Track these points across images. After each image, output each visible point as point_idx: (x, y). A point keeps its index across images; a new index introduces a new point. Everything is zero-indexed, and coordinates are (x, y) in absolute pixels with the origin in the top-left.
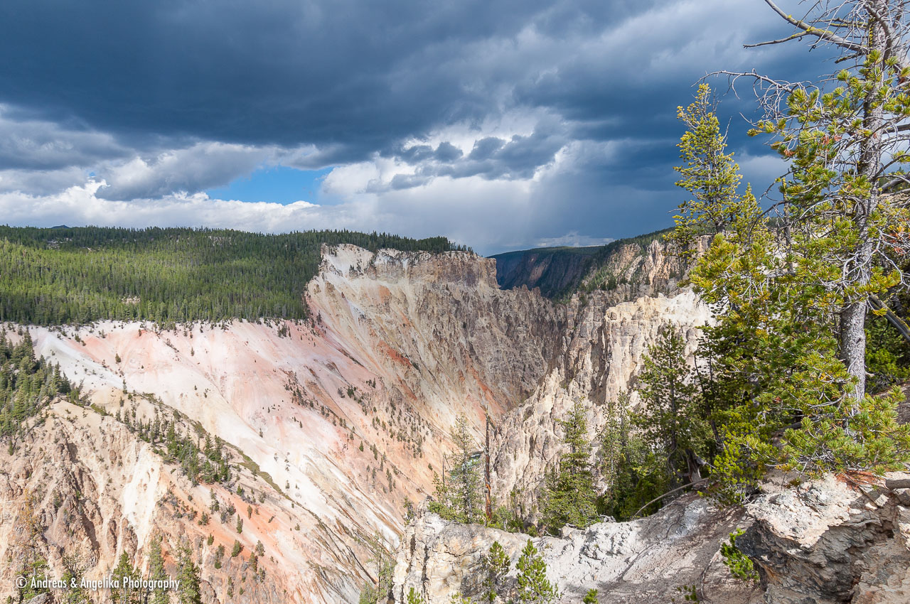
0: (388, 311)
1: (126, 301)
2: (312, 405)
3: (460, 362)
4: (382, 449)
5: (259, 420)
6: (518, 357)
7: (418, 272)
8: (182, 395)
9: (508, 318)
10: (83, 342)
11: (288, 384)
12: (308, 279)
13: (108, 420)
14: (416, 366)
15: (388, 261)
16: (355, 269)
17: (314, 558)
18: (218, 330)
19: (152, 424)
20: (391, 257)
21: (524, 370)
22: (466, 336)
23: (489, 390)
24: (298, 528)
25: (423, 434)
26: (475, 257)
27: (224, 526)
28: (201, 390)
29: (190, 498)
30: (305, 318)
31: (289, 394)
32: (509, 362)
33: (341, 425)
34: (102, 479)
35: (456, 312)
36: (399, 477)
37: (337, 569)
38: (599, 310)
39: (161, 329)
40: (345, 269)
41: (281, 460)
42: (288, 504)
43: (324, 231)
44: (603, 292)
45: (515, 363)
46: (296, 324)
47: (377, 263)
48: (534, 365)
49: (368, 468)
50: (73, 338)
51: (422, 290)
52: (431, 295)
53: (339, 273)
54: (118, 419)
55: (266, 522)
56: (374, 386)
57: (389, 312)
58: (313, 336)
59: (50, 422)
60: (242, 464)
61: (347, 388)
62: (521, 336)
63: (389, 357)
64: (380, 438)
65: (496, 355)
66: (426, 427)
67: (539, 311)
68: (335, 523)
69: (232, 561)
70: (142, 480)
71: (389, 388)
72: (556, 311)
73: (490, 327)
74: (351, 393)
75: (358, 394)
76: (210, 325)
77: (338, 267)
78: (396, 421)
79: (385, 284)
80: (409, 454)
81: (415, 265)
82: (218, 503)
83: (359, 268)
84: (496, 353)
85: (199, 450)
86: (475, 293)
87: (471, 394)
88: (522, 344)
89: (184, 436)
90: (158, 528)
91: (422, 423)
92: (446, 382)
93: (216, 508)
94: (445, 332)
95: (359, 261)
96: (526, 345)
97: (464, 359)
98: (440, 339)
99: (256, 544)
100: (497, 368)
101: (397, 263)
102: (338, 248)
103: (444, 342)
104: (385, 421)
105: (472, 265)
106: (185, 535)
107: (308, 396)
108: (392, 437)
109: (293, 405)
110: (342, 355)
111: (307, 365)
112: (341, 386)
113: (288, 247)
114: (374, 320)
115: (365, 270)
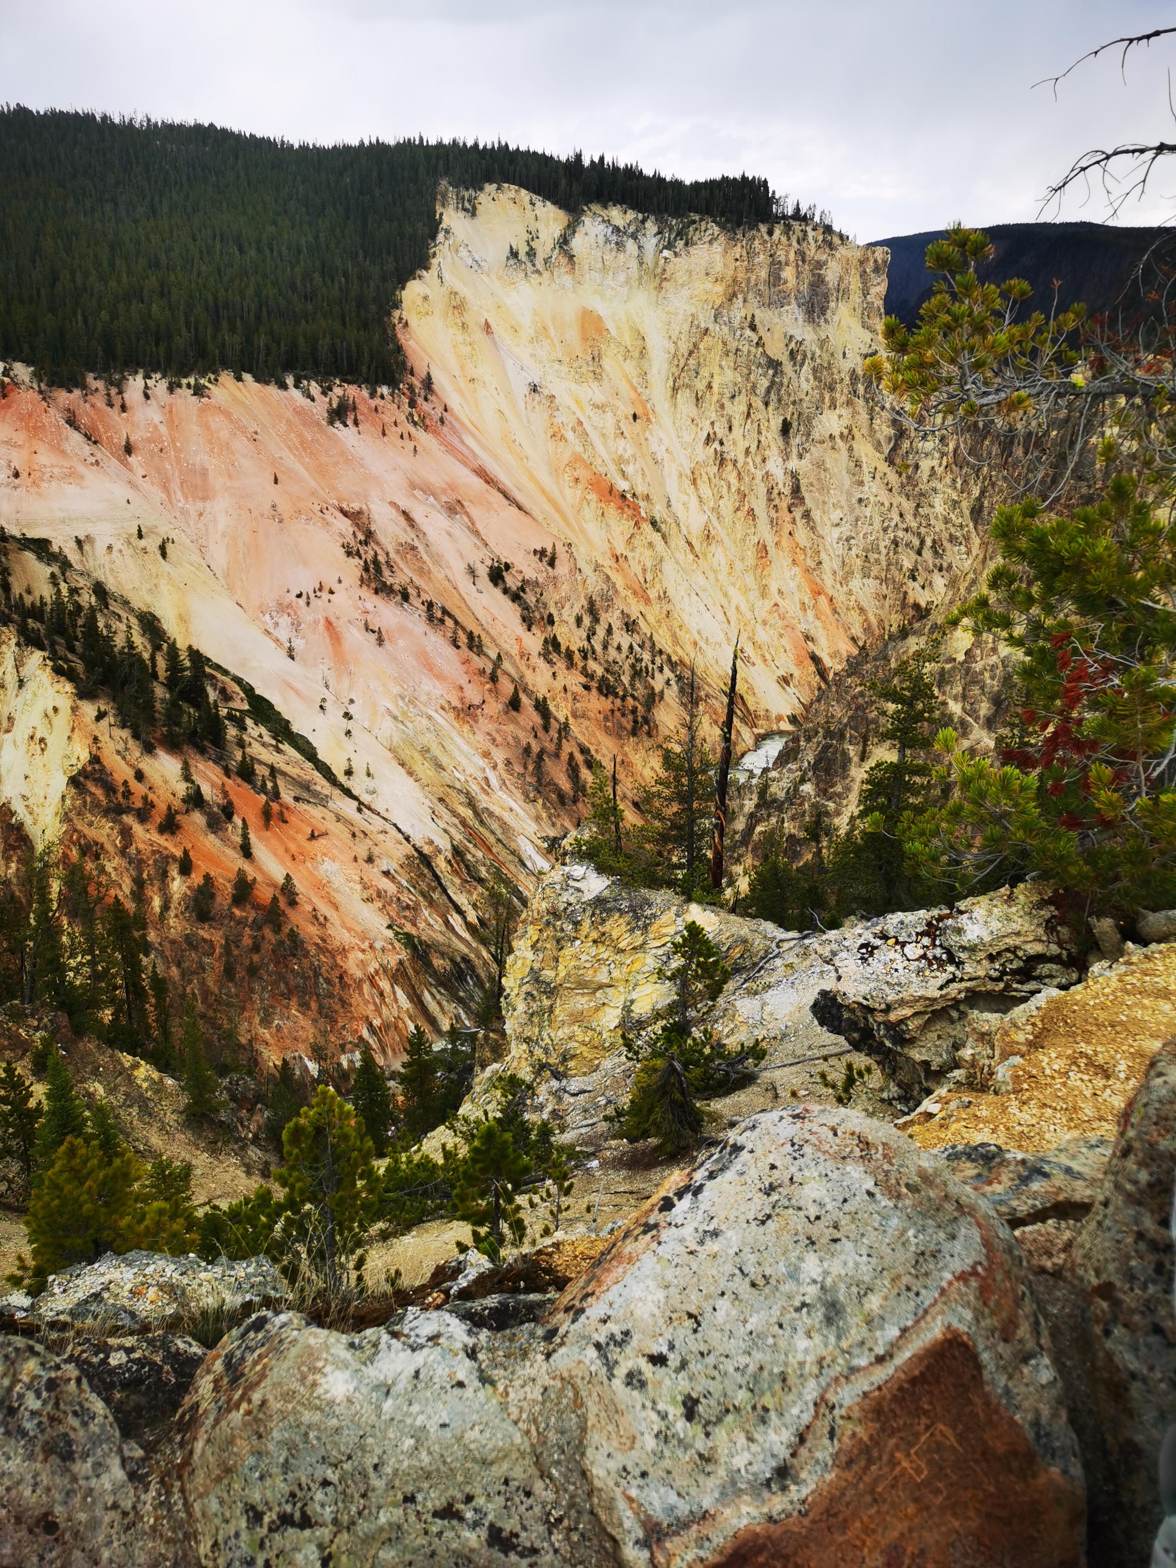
0: (597, 376)
2: (406, 597)
3: (764, 521)
4: (561, 711)
5: (284, 620)
6: (909, 517)
7: (681, 277)
11: (353, 544)
12: (404, 276)
14: (655, 523)
15: (608, 240)
16: (522, 256)
17: (404, 921)
18: (185, 396)
19: (48, 608)
20: (616, 229)
21: (919, 553)
22: (786, 457)
23: (826, 595)
24: (370, 860)
25: (658, 684)
26: (836, 241)
27: (214, 838)
28: (153, 541)
29: (140, 776)
30: (393, 383)
31: (353, 568)
32: (885, 530)
33: (470, 648)
35: (768, 391)
36: (596, 775)
37: (450, 947)
39: (51, 384)
40: (496, 255)
41: (335, 713)
42: (349, 808)
43: (446, 143)
45: (900, 534)
46: (373, 395)
47: (576, 244)
48: (945, 541)
49: (527, 750)
51: (686, 327)
52: (708, 340)
53: (481, 265)
55: (302, 838)
56: (552, 563)
57: (600, 380)
58: (411, 429)
60: (247, 712)
61: (489, 563)
62: (926, 465)
63: (593, 497)
64: (558, 685)
66: (667, 672)
68: (450, 854)
69: (233, 909)
70: (34, 730)
71: (588, 570)
73: (848, 436)
74: (497, 575)
75: (512, 581)
76: (166, 383)
77: (477, 248)
78: (598, 648)
80: (622, 727)
82: (198, 791)
83: (531, 253)
85: (155, 676)
86: (823, 343)
87: (780, 602)
88: (923, 487)
89: (119, 641)
90: (75, 830)
91: (658, 660)
92: (725, 568)
93: (195, 800)
94: (734, 443)
95: (533, 236)
96: (935, 490)
97: (773, 513)
98: (721, 460)
99: (281, 880)
100: (852, 542)
101: (630, 245)
102: (483, 198)
103: (730, 467)
104: (573, 648)
105: (825, 263)
106: (132, 850)
107: (398, 573)
108: (587, 688)
109: (362, 593)
110: (481, 483)
111: (397, 502)
112: (473, 557)
113: (352, 183)
114: (562, 398)
115: (546, 260)
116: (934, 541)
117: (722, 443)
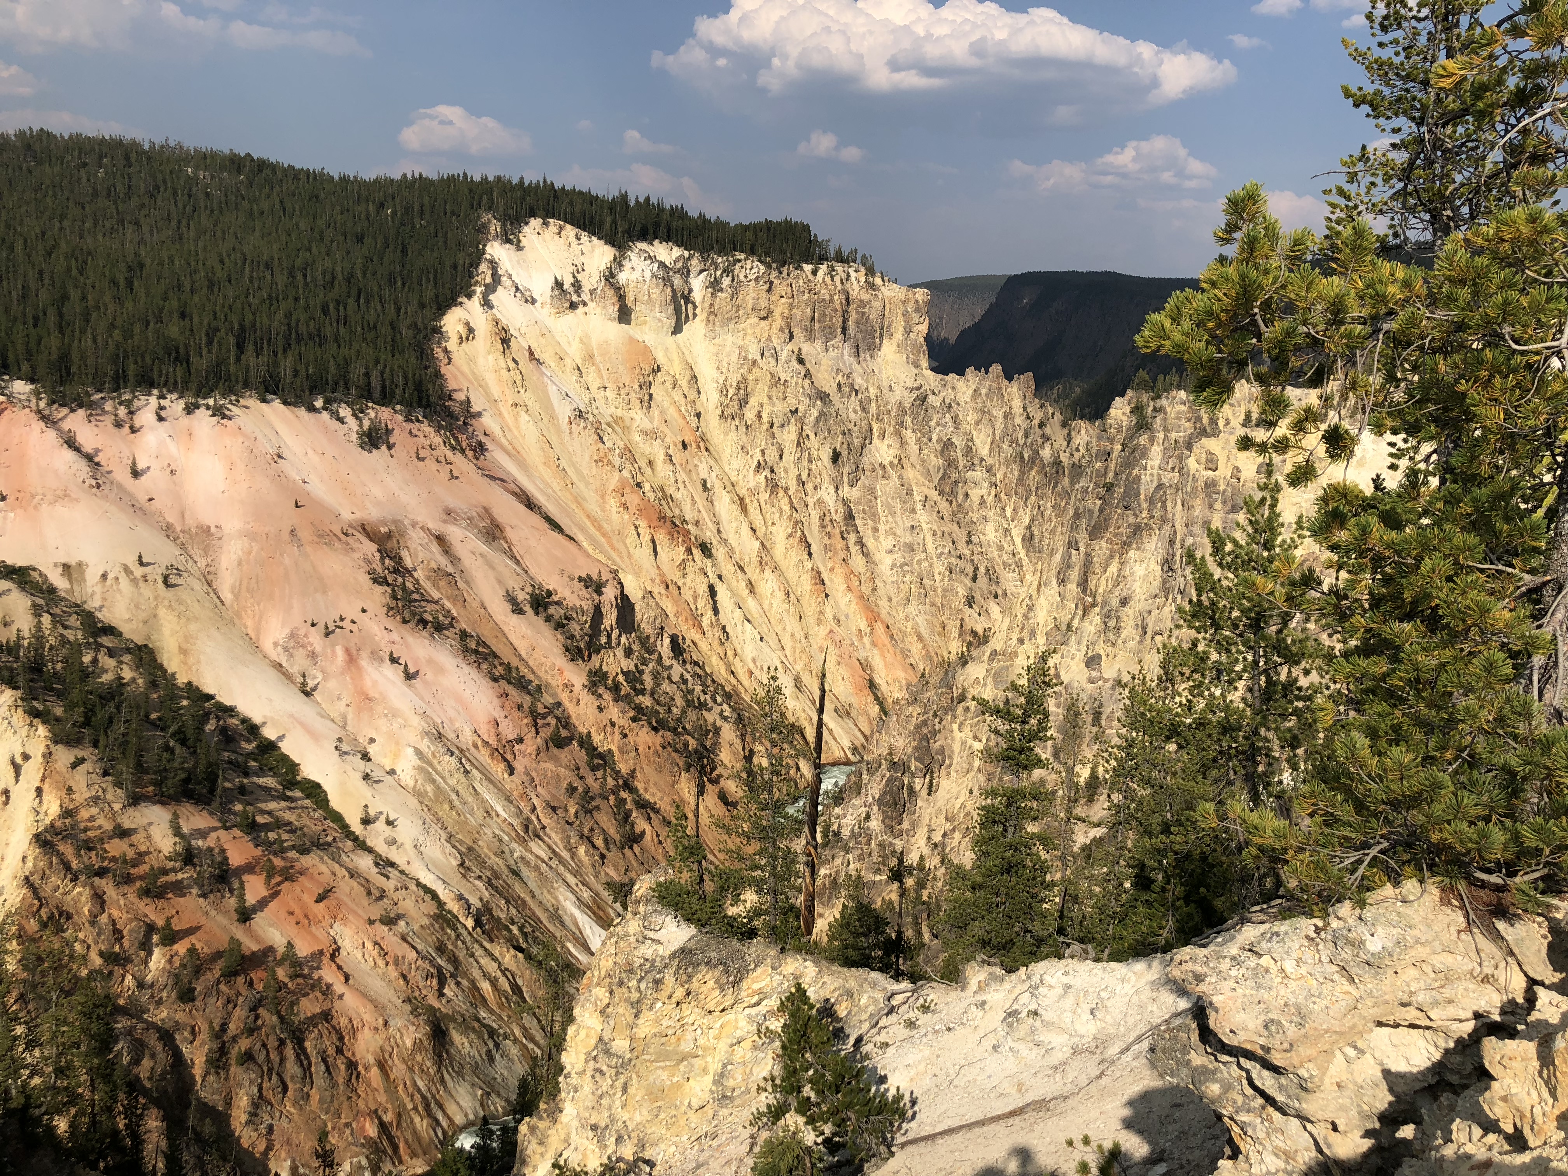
2: (438, 626)
3: (817, 547)
4: (606, 745)
5: (300, 654)
6: (961, 545)
7: (728, 310)
8: (104, 576)
9: (946, 446)
11: (379, 569)
12: (445, 304)
14: (706, 549)
15: (654, 275)
16: (567, 286)
17: (424, 993)
18: (203, 418)
19: (26, 643)
20: (662, 265)
21: (974, 579)
22: (837, 483)
23: (882, 622)
24: (387, 921)
25: (712, 716)
26: (878, 281)
27: (206, 902)
28: (155, 567)
29: (119, 832)
30: (430, 406)
31: (378, 596)
32: (939, 557)
33: (508, 681)
35: (818, 420)
36: (647, 818)
37: (476, 1019)
38: (1176, 442)
39: (53, 402)
40: (542, 288)
41: (352, 756)
42: (365, 862)
43: (490, 179)
46: (407, 420)
47: (623, 277)
48: (999, 569)
49: (570, 791)
51: (734, 358)
52: (756, 373)
53: (526, 295)
55: (311, 899)
56: (597, 590)
57: (647, 407)
58: (449, 454)
61: (529, 589)
62: (975, 494)
63: (643, 523)
64: (605, 717)
65: (908, 538)
67: (1026, 435)
71: (635, 597)
72: (1069, 439)
73: (899, 464)
74: (538, 603)
75: (555, 609)
76: (181, 404)
77: (522, 280)
79: (642, 334)
80: (674, 764)
81: (721, 290)
82: (189, 847)
83: (577, 286)
84: (908, 533)
87: (836, 629)
88: (974, 516)
89: (107, 678)
90: (37, 897)
91: (710, 691)
92: (778, 595)
93: (185, 856)
94: (785, 471)
95: (579, 269)
96: (985, 518)
97: (826, 541)
98: (773, 487)
99: (282, 949)
100: (907, 568)
101: (677, 280)
102: (526, 229)
103: (781, 494)
104: (620, 679)
105: (869, 302)
106: (104, 918)
107: (430, 602)
108: (635, 719)
109: (390, 623)
110: (522, 508)
111: (430, 526)
112: (514, 583)
113: (394, 213)
114: (608, 424)
115: (592, 292)
116: (988, 568)
117: (772, 471)
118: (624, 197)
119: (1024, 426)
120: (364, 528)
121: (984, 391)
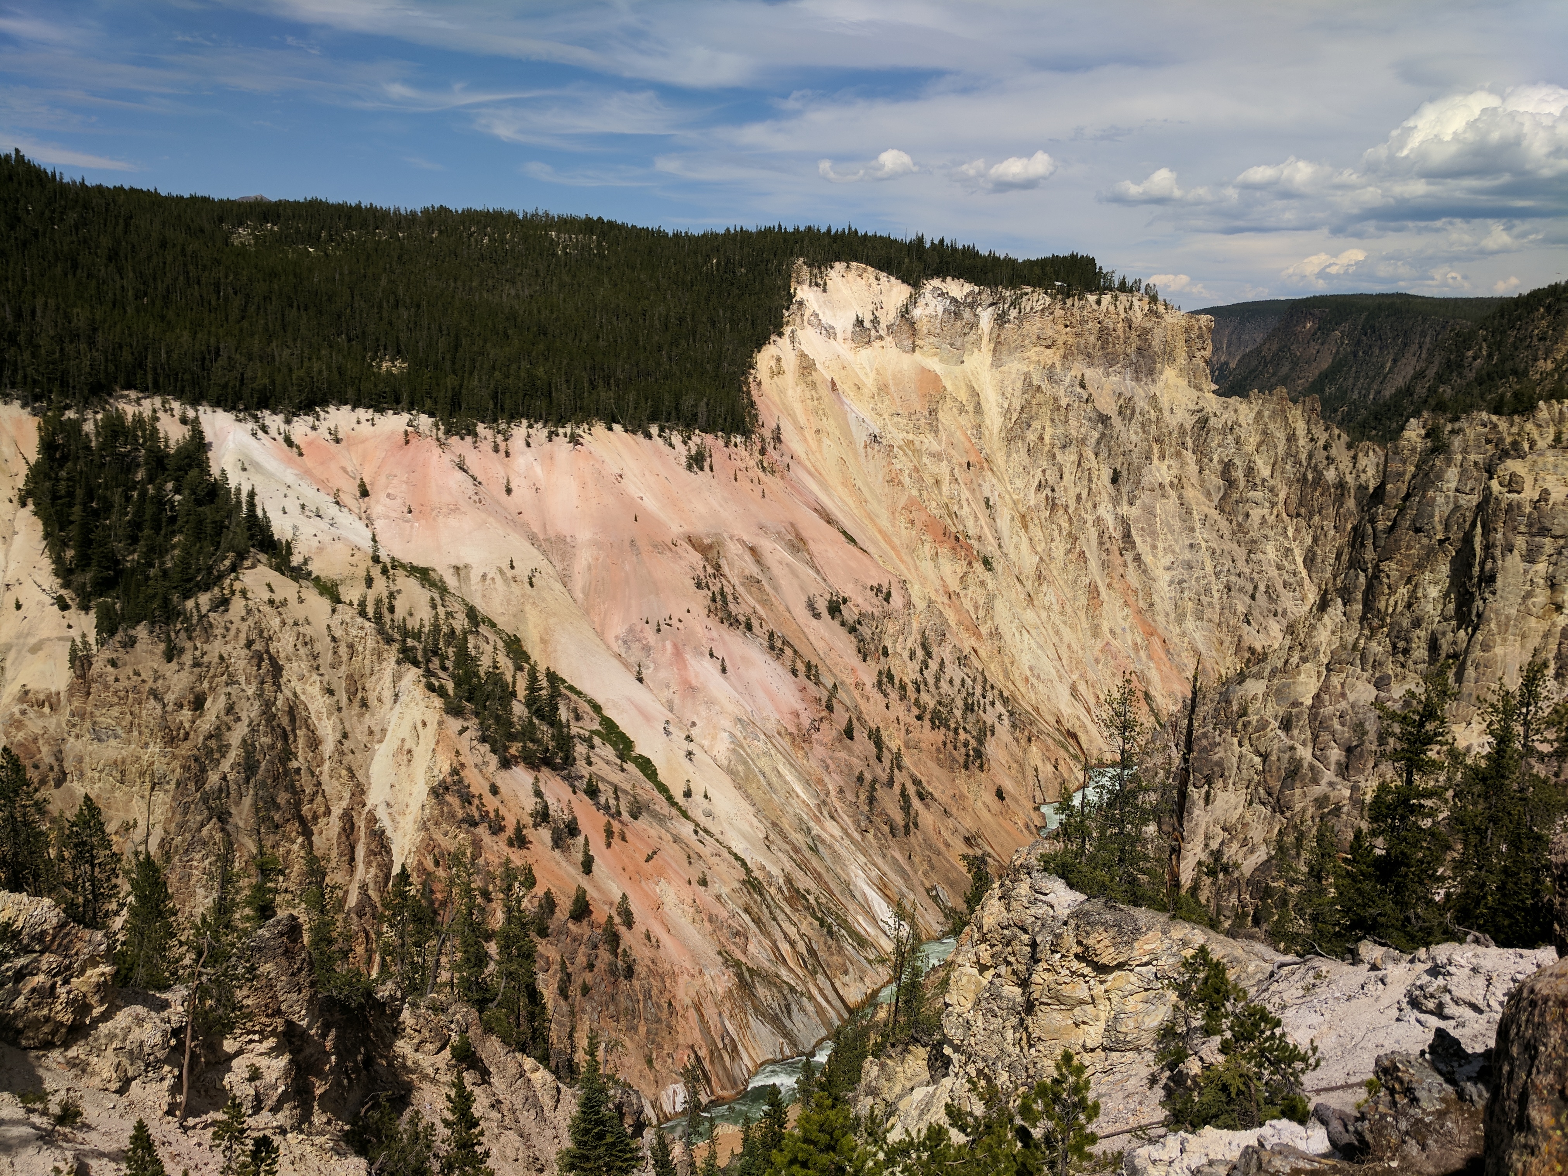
0: (935, 428)
1: (380, 367)
2: (749, 627)
3: (1094, 564)
4: (894, 741)
5: (636, 646)
7: (1014, 340)
8: (484, 577)
9: (1227, 467)
10: (298, 447)
11: (702, 576)
12: (760, 342)
13: (346, 613)
14: (987, 563)
15: (945, 310)
16: (867, 324)
17: (733, 947)
18: (561, 444)
19: (426, 630)
20: (954, 300)
21: (1253, 597)
22: (1116, 501)
23: (1159, 636)
24: (703, 882)
25: (990, 717)
26: (1161, 309)
27: (557, 853)
28: (523, 570)
29: (495, 790)
30: (746, 433)
31: (701, 599)
32: (1217, 575)
33: (808, 677)
34: (330, 730)
35: (1098, 443)
36: (927, 806)
37: (778, 976)
38: (1476, 463)
39: (448, 432)
40: (844, 323)
41: (678, 735)
42: (686, 829)
43: (802, 229)
44: (1494, 418)
45: (1233, 578)
46: (727, 445)
47: (917, 313)
48: (1279, 587)
49: (860, 779)
50: (280, 439)
51: (1019, 384)
52: (1040, 398)
53: (829, 332)
54: (363, 613)
55: (641, 859)
56: (887, 598)
57: (936, 432)
58: (761, 474)
59: (237, 606)
60: (597, 733)
61: (828, 597)
62: (1256, 514)
63: (928, 537)
64: (891, 715)
65: (1187, 555)
66: (999, 707)
67: (1310, 456)
68: (781, 881)
69: (570, 925)
70: (403, 740)
71: (921, 605)
72: (1355, 460)
73: (1179, 484)
74: (834, 609)
75: (849, 613)
76: (545, 432)
77: (826, 318)
78: (931, 681)
79: (935, 364)
80: (954, 760)
81: (1009, 321)
82: (546, 807)
83: (875, 321)
84: (1187, 551)
85: (514, 694)
86: (1154, 400)
87: (1113, 642)
88: (1254, 534)
89: (485, 663)
90: (431, 839)
91: (989, 695)
92: (1056, 607)
93: (543, 816)
94: (1066, 490)
95: (878, 307)
96: (1266, 537)
97: (1104, 556)
98: (1052, 505)
99: (617, 899)
100: (1185, 585)
101: (967, 314)
102: (832, 273)
103: (1061, 512)
104: (906, 680)
105: (1152, 329)
106: (481, 861)
107: (743, 605)
108: (919, 718)
109: (709, 622)
110: (823, 523)
111: (745, 538)
112: (813, 591)
113: (718, 263)
114: (900, 447)
115: (888, 327)
116: (1268, 587)
117: (1053, 490)
118: (920, 240)
119: (1309, 447)
120: (690, 539)
121: (1266, 413)
